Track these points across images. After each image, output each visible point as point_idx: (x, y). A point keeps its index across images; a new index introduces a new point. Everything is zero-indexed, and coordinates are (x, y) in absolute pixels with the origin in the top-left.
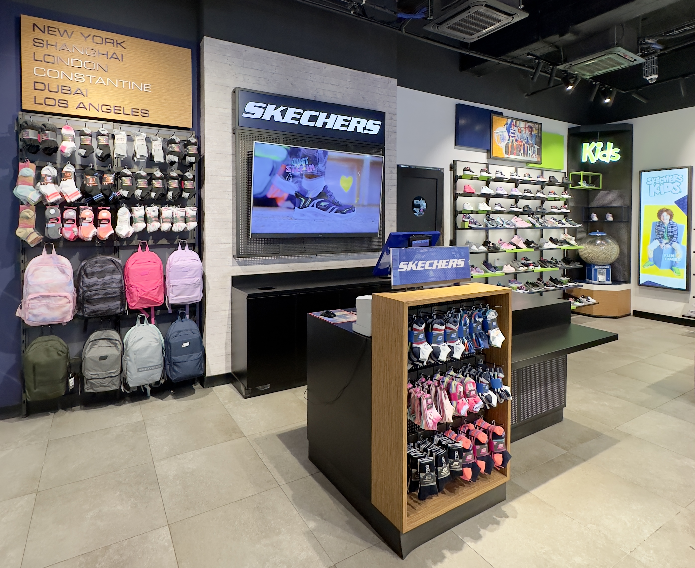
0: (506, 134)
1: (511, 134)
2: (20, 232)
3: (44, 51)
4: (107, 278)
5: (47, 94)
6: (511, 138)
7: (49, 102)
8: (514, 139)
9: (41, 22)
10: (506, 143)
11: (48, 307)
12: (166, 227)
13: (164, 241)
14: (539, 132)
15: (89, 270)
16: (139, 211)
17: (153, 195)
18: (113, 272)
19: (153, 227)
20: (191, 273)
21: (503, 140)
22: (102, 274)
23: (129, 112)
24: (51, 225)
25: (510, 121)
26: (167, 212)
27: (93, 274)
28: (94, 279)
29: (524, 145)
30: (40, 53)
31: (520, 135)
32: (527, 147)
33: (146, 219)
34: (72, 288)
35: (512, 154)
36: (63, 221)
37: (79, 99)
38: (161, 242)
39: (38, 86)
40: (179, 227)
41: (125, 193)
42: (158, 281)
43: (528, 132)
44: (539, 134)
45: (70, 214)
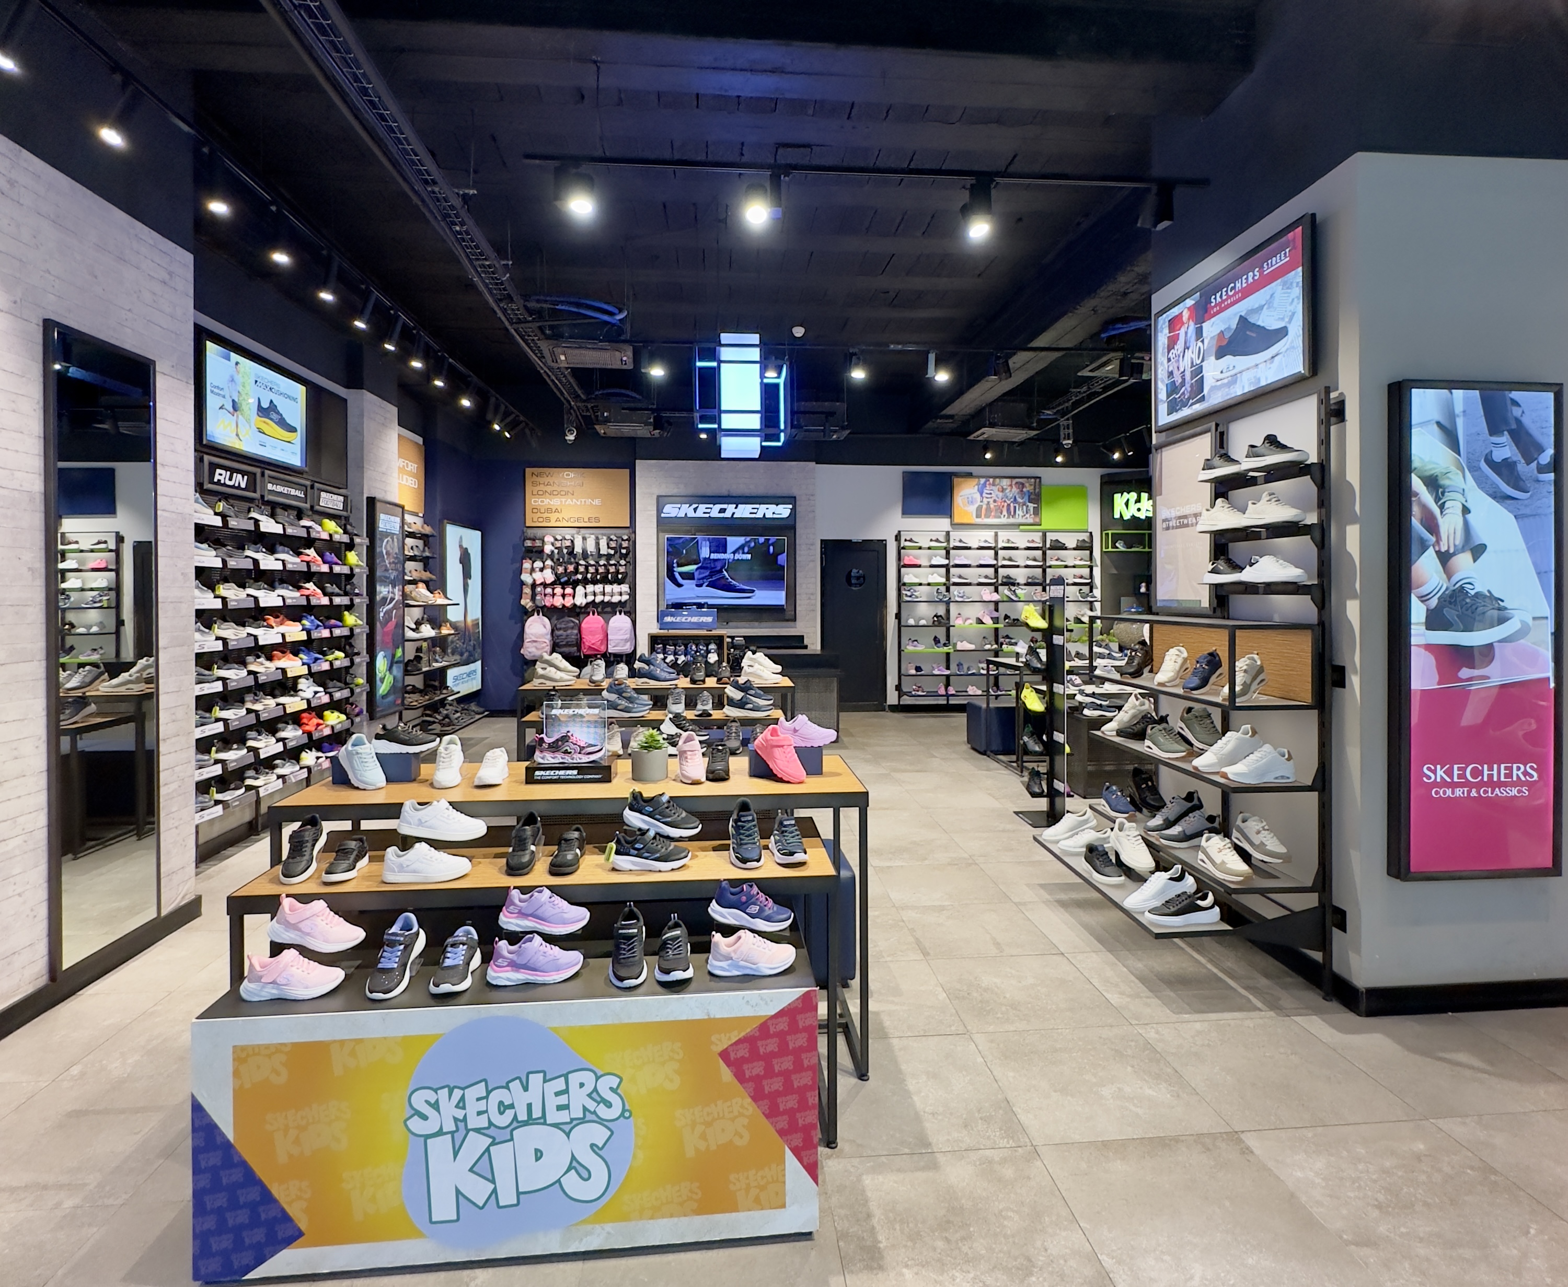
0: (978, 496)
1: (984, 495)
2: (523, 602)
3: (538, 488)
4: (569, 632)
5: (539, 515)
6: (985, 500)
7: (541, 520)
8: (991, 501)
9: (536, 470)
10: (976, 506)
11: (537, 648)
12: (607, 599)
13: (609, 609)
14: (1037, 486)
15: (558, 626)
16: (590, 588)
17: (598, 577)
18: (572, 628)
19: (599, 599)
20: (622, 632)
21: (972, 502)
22: (565, 629)
23: (586, 520)
24: (538, 598)
25: (982, 481)
26: (608, 588)
27: (560, 629)
28: (561, 632)
29: (1009, 505)
30: (536, 489)
31: (1000, 494)
32: (1015, 507)
33: (595, 594)
34: (549, 637)
35: (987, 516)
36: (545, 595)
37: (556, 515)
38: (606, 610)
39: (535, 511)
40: (616, 599)
41: (580, 577)
42: (600, 636)
43: (1015, 490)
44: (1037, 490)
45: (549, 590)
